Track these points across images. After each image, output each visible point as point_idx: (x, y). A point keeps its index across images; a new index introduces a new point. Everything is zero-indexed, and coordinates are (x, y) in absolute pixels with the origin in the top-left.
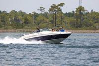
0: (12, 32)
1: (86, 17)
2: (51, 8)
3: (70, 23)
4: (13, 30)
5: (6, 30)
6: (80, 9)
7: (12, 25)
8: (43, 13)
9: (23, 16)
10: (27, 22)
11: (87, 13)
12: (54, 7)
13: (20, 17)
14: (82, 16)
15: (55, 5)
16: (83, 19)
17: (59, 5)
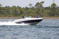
0: (13, 18)
1: (57, 10)
2: (36, 4)
3: (48, 13)
4: (13, 17)
5: (9, 17)
6: (54, 5)
7: (13, 14)
8: (31, 7)
9: (19, 9)
10: (21, 13)
11: (58, 7)
12: (38, 4)
13: (18, 10)
14: (55, 9)
15: (39, 3)
16: (55, 11)
17: (41, 3)
